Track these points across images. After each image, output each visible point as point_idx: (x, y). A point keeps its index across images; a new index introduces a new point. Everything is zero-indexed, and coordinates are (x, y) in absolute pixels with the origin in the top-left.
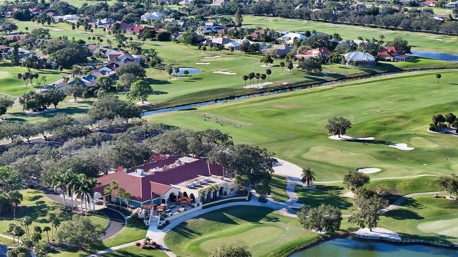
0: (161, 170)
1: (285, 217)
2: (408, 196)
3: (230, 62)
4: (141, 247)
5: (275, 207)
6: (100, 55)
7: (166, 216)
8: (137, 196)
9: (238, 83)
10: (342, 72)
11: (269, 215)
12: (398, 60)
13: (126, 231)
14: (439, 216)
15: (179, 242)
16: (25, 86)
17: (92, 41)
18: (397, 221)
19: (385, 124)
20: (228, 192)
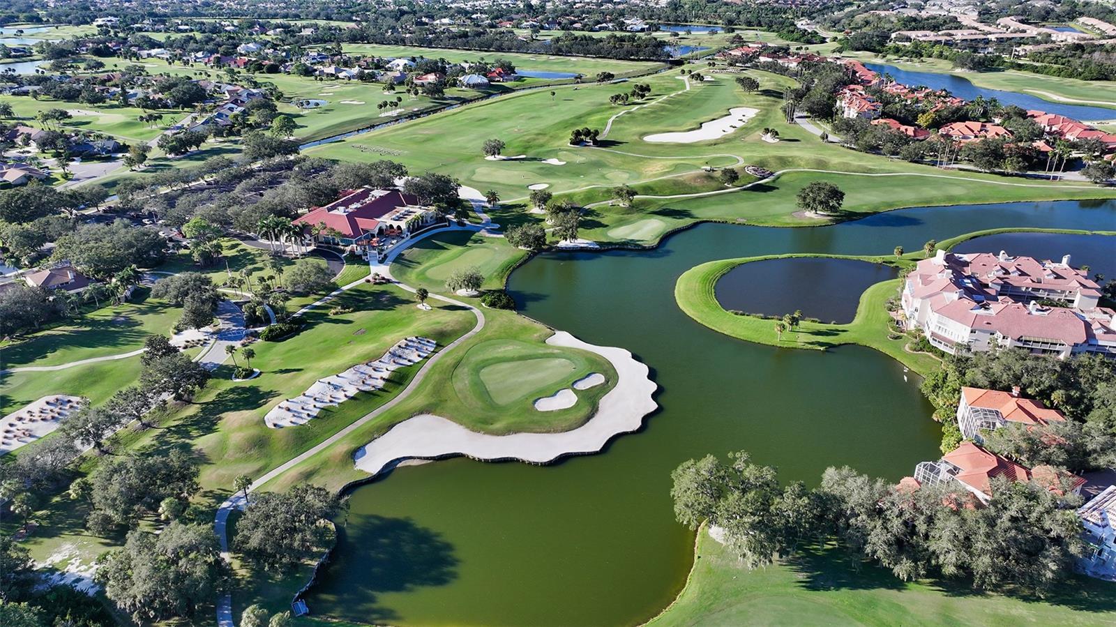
0: (359, 205)
1: (488, 238)
2: (587, 207)
3: (352, 92)
4: (372, 284)
5: (475, 229)
6: (216, 91)
7: (383, 250)
8: (347, 234)
9: (372, 112)
10: (462, 95)
11: (473, 237)
12: (507, 80)
13: (347, 269)
14: (621, 223)
15: (405, 274)
16: (149, 128)
17: (198, 77)
18: (588, 231)
19: (528, 141)
20: (429, 220)
